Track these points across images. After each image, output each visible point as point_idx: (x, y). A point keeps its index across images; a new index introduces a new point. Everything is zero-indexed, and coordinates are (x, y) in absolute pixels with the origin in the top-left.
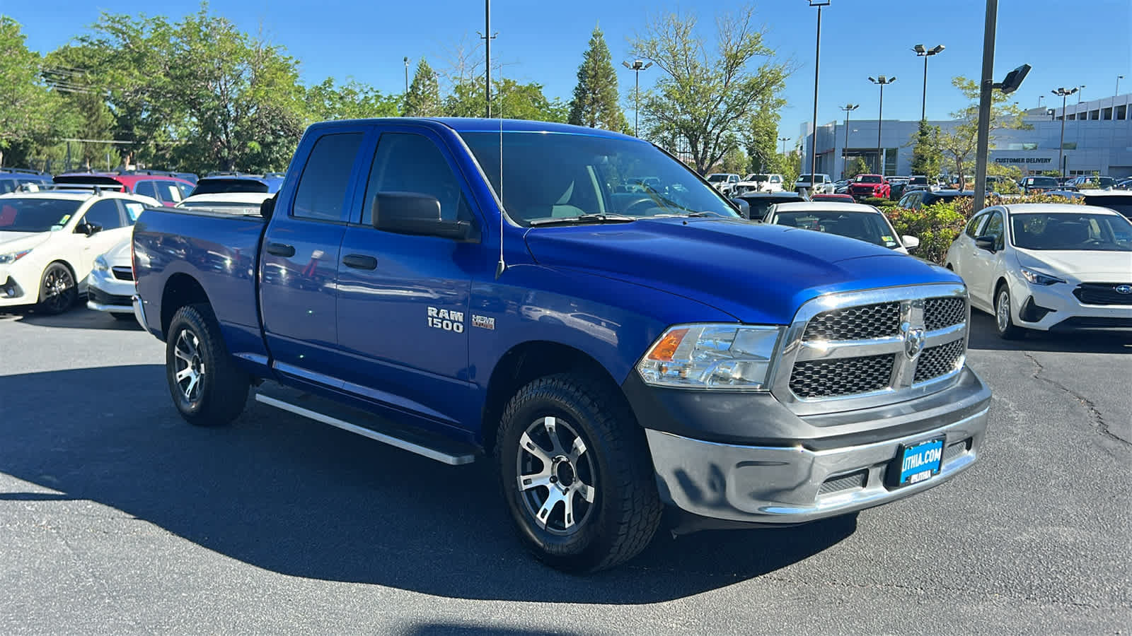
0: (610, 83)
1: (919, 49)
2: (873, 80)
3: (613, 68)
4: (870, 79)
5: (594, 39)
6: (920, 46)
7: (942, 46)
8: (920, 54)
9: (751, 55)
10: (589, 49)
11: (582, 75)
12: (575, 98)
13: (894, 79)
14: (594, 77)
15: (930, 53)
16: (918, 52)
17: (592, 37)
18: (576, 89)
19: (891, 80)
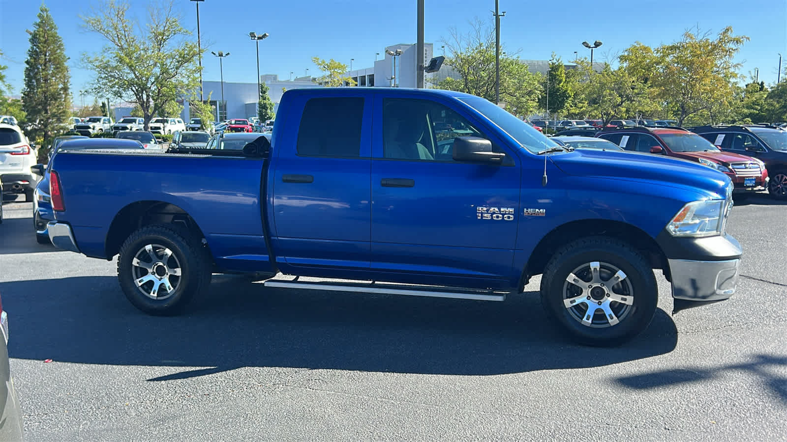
0: (59, 47)
1: (252, 35)
2: (214, 54)
3: (60, 36)
4: (213, 53)
5: (42, 13)
6: (253, 33)
7: (267, 34)
8: (253, 38)
9: (175, 34)
10: (39, 21)
11: (34, 39)
12: (29, 58)
13: (228, 54)
14: (45, 42)
15: (259, 38)
16: (252, 37)
17: (40, 11)
18: (29, 51)
19: (227, 55)
